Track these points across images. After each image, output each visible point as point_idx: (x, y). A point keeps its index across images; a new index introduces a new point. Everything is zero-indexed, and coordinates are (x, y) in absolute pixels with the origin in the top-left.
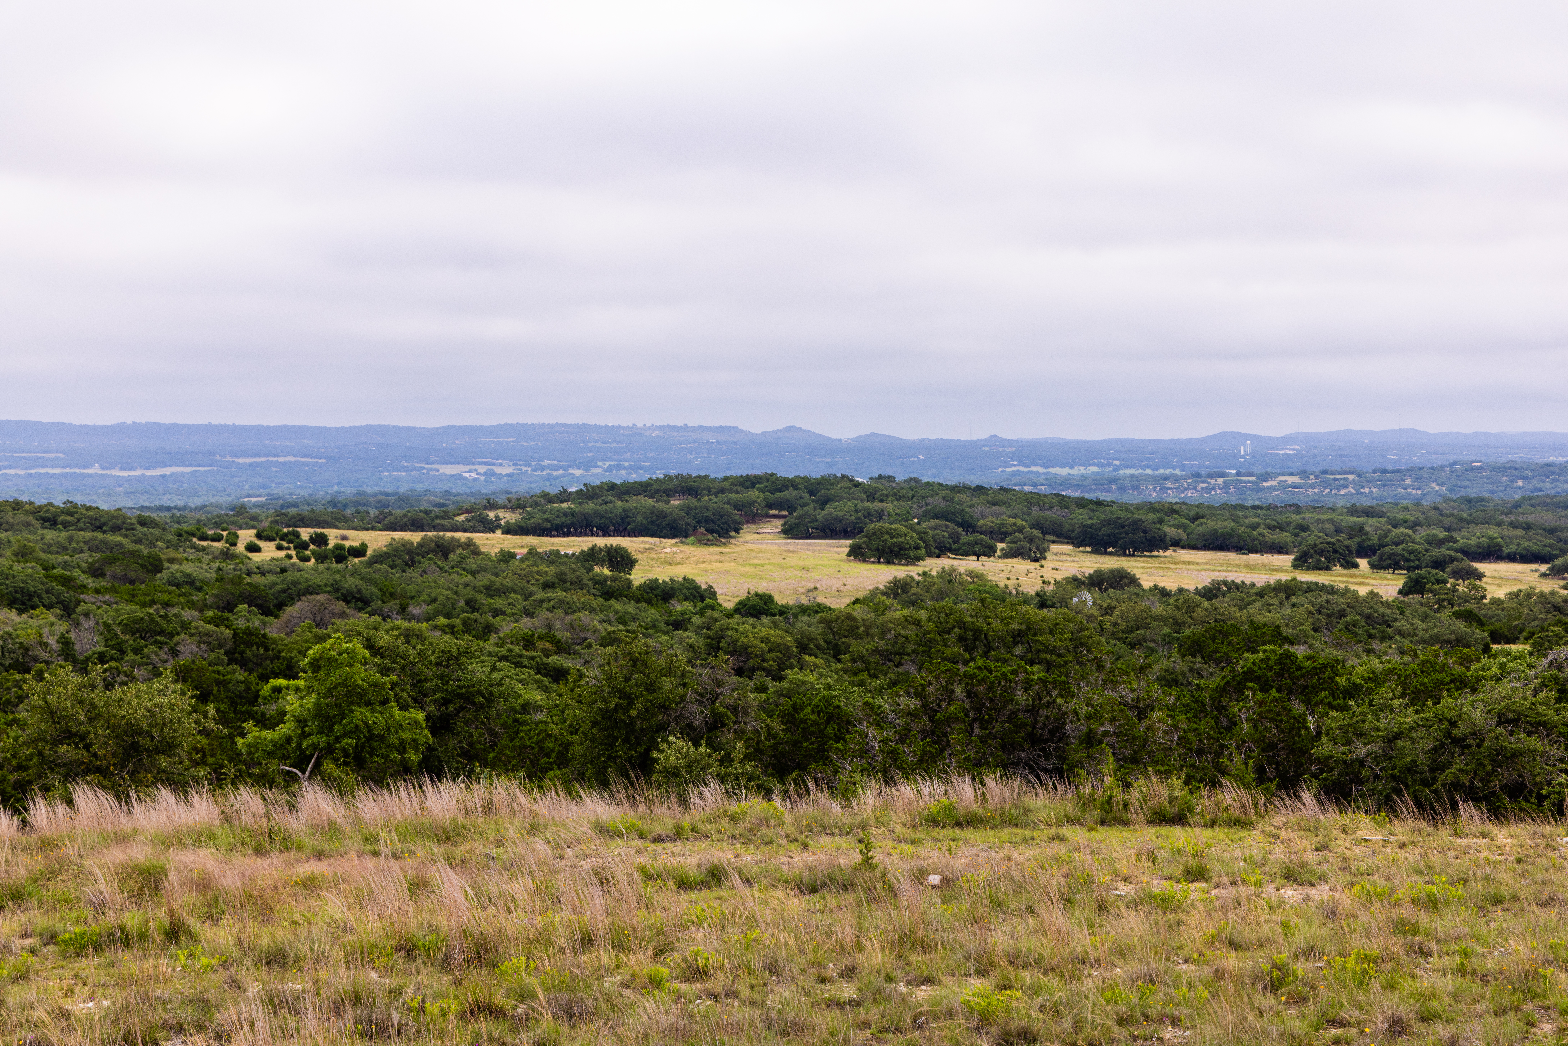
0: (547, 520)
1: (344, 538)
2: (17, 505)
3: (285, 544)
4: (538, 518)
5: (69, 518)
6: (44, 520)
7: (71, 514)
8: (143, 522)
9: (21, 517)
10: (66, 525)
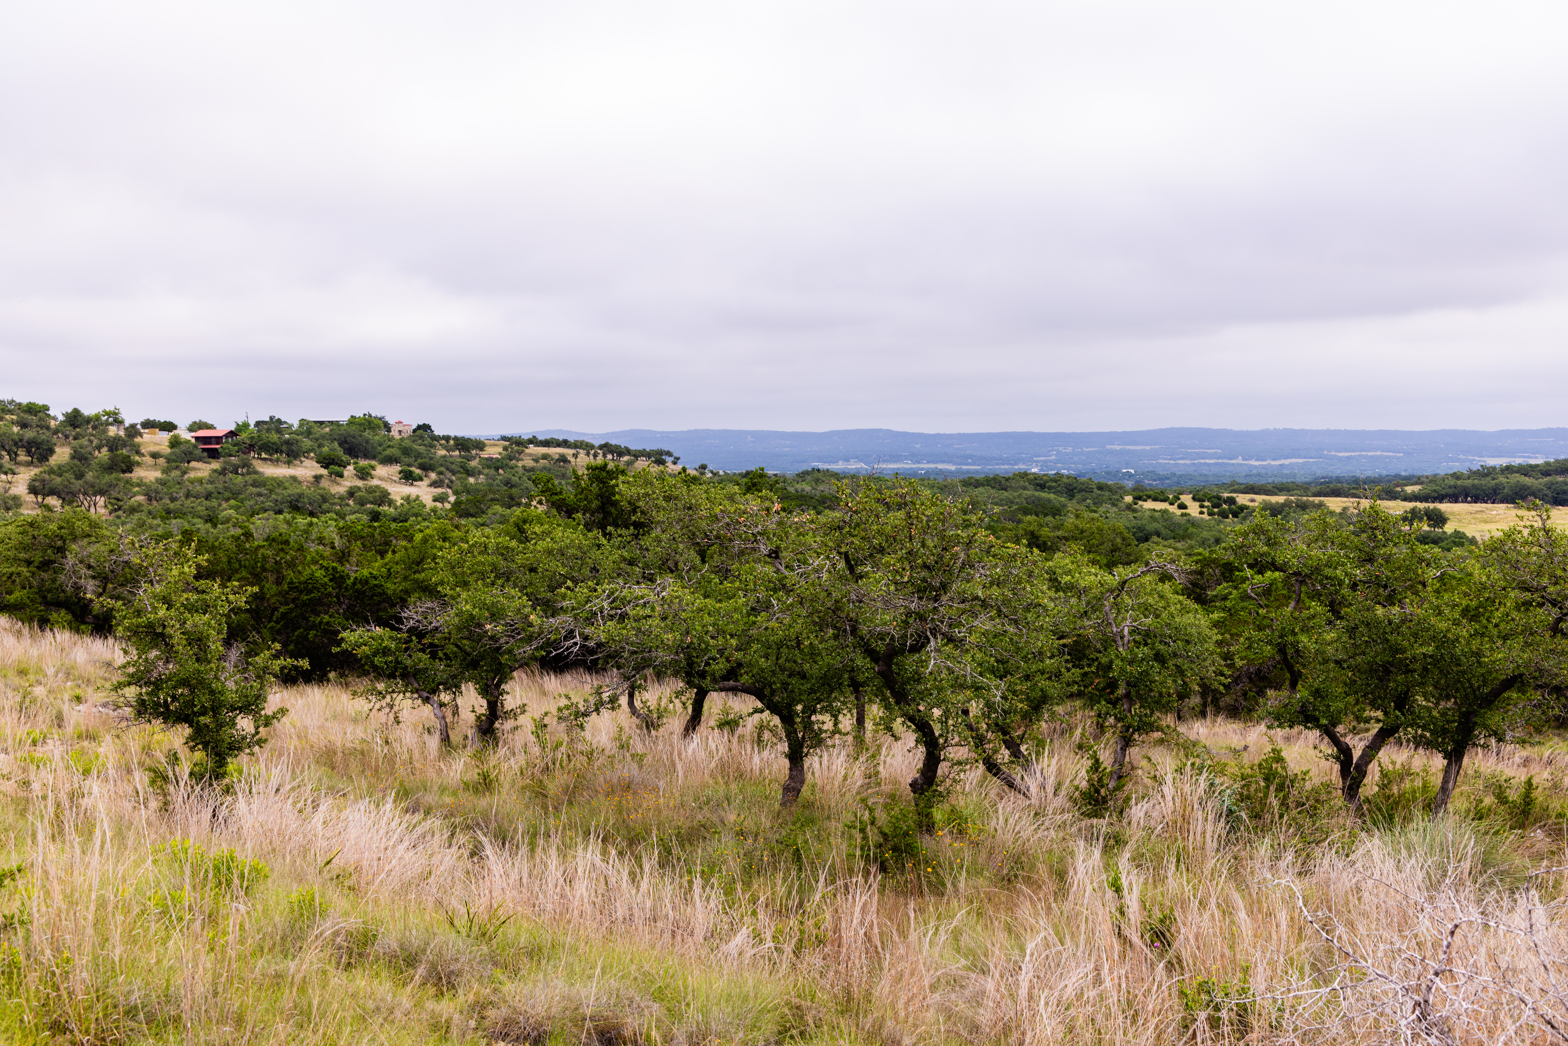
0: (1435, 491)
1: (1253, 501)
2: (1024, 475)
3: (1206, 504)
4: (1430, 489)
5: (1054, 484)
6: (1038, 485)
7: (1056, 481)
8: (1100, 487)
9: (1022, 483)
10: (1050, 488)
